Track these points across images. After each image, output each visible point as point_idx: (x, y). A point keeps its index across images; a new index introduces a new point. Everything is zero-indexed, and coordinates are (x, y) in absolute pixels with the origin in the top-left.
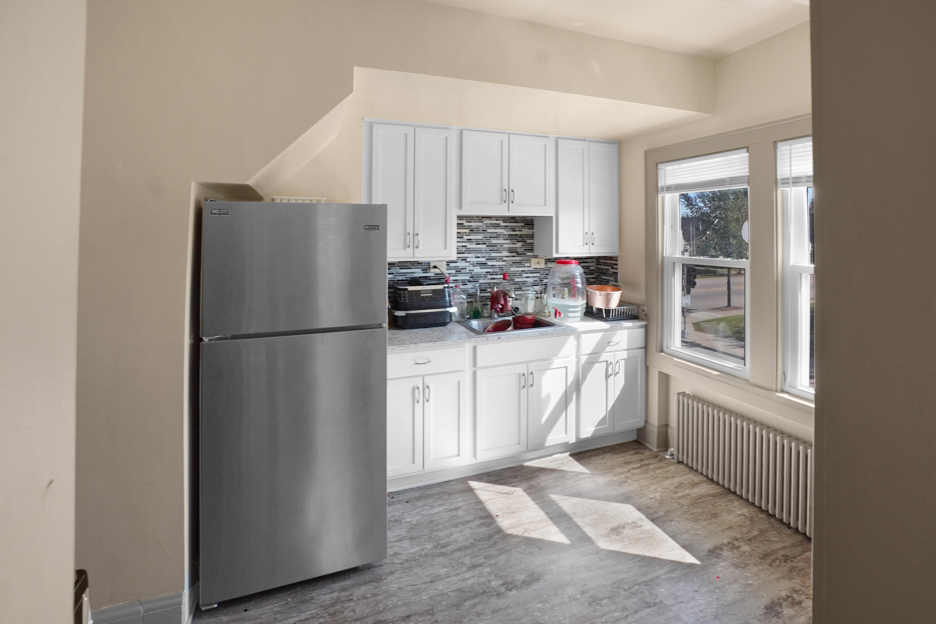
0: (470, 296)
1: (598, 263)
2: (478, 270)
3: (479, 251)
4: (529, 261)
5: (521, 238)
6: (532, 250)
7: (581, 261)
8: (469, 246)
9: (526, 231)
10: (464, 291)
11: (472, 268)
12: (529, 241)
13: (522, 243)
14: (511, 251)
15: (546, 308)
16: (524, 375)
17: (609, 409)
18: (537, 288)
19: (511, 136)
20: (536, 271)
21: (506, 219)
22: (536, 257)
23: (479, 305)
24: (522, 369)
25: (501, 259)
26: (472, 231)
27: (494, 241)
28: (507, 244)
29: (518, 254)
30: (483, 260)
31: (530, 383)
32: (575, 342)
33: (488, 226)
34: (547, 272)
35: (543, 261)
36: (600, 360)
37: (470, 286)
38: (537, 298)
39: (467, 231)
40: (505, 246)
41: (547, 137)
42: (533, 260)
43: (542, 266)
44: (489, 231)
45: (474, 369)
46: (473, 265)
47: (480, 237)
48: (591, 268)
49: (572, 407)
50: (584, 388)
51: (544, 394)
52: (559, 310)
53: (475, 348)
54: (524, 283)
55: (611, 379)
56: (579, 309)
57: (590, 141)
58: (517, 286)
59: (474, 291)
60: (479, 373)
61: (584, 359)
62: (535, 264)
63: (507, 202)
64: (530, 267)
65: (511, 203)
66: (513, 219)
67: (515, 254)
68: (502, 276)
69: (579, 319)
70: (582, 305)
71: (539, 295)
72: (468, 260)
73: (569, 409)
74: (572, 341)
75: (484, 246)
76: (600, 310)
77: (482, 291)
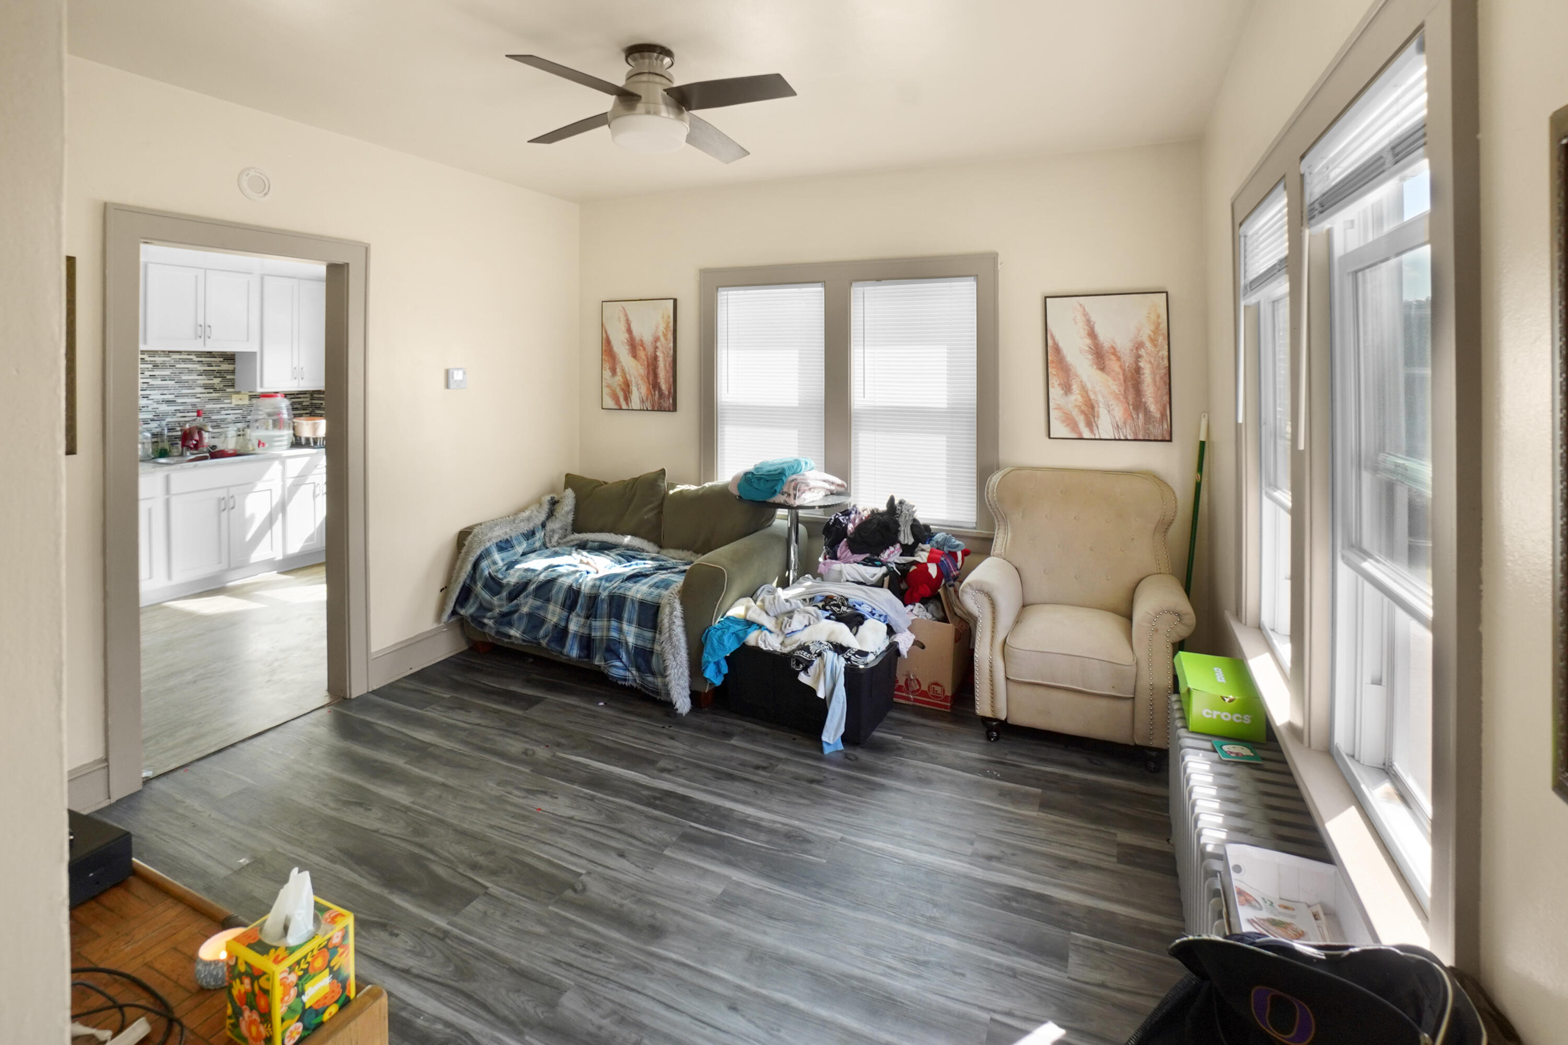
0: (154, 435)
1: (312, 398)
2: (164, 408)
3: (166, 388)
4: (229, 397)
5: (220, 374)
6: (233, 386)
7: (292, 396)
8: (151, 381)
9: (225, 366)
10: (148, 430)
11: (156, 406)
12: (228, 377)
13: (220, 379)
14: (206, 387)
15: (250, 443)
16: (223, 499)
17: (317, 526)
18: (240, 425)
19: (208, 271)
20: (238, 407)
21: (200, 354)
22: (238, 393)
23: (166, 445)
24: (222, 493)
25: (194, 395)
26: (156, 366)
27: (184, 377)
28: (203, 380)
29: (215, 390)
30: (171, 397)
31: (231, 506)
32: (281, 467)
33: (178, 361)
34: (250, 408)
35: (247, 397)
36: (307, 482)
37: (153, 425)
38: (239, 435)
39: (150, 366)
40: (199, 382)
41: (251, 273)
42: (234, 396)
43: (246, 401)
44: (178, 366)
45: (166, 497)
46: (158, 402)
47: (167, 372)
48: (304, 404)
49: (278, 526)
50: (290, 508)
51: (248, 513)
52: (262, 442)
53: (167, 478)
54: (223, 420)
55: (317, 499)
56: (286, 438)
57: (300, 279)
58: (215, 424)
59: (159, 430)
60: (174, 501)
61: (289, 482)
62: (235, 400)
63: (203, 337)
64: (230, 403)
65: (207, 340)
66: (210, 354)
67: (211, 391)
68: (195, 414)
69: (285, 447)
70: (288, 435)
71: (241, 433)
72: (151, 397)
73: (274, 528)
74: (276, 466)
75: (173, 382)
76: (308, 439)
77: (170, 430)
